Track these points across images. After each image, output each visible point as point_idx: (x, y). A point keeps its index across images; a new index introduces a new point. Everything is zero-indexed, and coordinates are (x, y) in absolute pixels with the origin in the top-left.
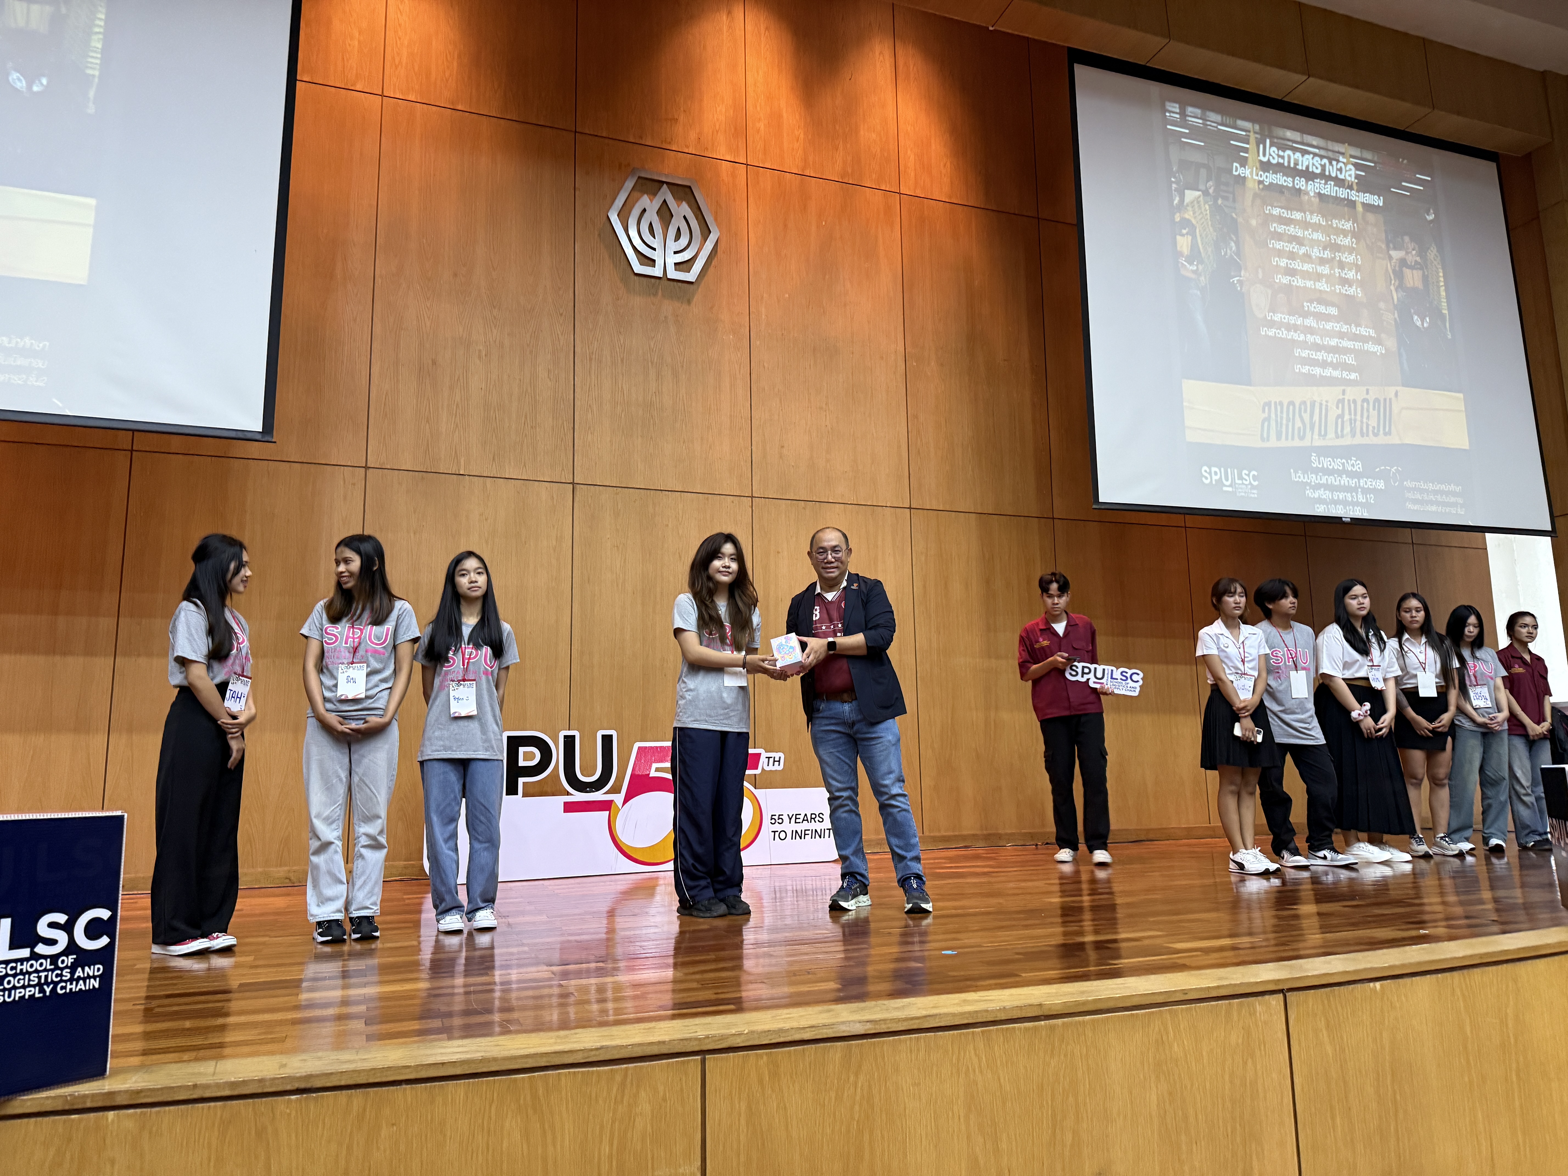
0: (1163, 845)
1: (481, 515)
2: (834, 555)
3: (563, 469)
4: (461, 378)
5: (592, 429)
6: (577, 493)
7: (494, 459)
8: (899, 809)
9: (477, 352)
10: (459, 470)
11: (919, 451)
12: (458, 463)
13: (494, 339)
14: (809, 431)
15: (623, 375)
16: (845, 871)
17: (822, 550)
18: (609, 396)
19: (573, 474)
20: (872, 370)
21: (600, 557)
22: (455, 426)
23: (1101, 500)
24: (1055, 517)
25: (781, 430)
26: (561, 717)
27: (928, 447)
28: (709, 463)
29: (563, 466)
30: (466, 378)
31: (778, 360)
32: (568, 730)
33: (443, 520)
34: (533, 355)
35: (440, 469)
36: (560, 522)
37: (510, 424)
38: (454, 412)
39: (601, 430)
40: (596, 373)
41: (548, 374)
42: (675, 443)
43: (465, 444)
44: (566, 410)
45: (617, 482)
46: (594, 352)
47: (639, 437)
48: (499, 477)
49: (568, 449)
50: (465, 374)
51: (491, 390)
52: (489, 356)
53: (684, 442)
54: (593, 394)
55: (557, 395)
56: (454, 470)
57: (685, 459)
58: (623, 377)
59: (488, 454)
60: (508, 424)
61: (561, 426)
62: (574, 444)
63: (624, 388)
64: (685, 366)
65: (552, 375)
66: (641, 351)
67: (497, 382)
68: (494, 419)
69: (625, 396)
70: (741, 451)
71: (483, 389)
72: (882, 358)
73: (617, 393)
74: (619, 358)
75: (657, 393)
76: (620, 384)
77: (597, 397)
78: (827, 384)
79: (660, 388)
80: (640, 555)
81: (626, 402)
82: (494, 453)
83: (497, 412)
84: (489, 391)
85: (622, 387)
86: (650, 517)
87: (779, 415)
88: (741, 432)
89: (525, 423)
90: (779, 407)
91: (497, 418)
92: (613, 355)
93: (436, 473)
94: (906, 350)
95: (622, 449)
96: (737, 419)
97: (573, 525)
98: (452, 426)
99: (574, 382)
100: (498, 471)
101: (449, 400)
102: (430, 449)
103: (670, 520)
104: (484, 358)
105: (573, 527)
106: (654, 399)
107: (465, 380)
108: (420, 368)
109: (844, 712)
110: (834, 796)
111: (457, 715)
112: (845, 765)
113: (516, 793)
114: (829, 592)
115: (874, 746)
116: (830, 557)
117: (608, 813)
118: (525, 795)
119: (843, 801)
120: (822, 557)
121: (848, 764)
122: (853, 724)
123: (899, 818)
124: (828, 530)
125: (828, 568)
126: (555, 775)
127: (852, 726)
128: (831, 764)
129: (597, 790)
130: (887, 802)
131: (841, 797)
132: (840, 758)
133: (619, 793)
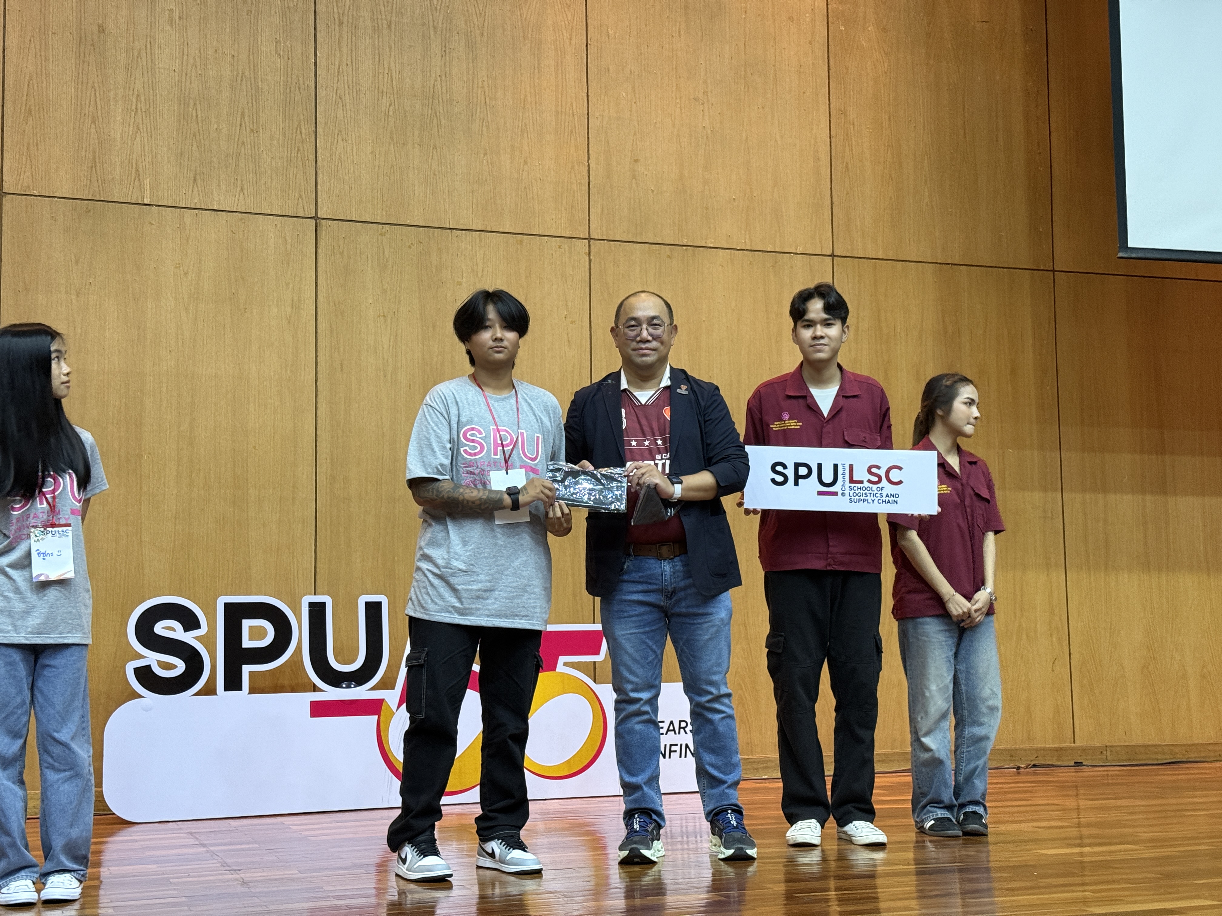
0: (1209, 768)
1: (178, 266)
2: (651, 330)
3: (300, 196)
4: (143, 54)
5: (343, 133)
6: (323, 234)
7: (195, 180)
8: (722, 715)
9: (167, 13)
10: (142, 198)
11: (847, 167)
12: (141, 187)
14: (678, 135)
15: (390, 47)
16: (633, 806)
17: (633, 323)
18: (370, 82)
19: (316, 204)
20: (775, 39)
21: (358, 332)
22: (135, 128)
23: (1131, 244)
24: (1056, 269)
25: (635, 134)
26: (303, 574)
27: (861, 161)
28: (524, 186)
29: (300, 191)
30: (151, 54)
31: (630, 24)
32: (315, 594)
33: (120, 275)
34: (252, 16)
35: (114, 196)
36: (297, 279)
37: (218, 126)
38: (134, 107)
39: (357, 134)
40: (349, 45)
41: (276, 47)
42: (472, 154)
43: (150, 156)
44: (304, 103)
45: (382, 216)
46: (346, 12)
47: (416, 145)
48: (203, 207)
49: (307, 165)
50: (149, 46)
51: (189, 72)
52: (185, 21)
53: (485, 154)
54: (346, 78)
55: (289, 79)
56: (135, 197)
57: (486, 180)
58: (390, 51)
59: (185, 173)
60: (216, 126)
61: (297, 129)
62: (316, 157)
63: (393, 68)
64: (485, 34)
65: (282, 48)
66: (418, 11)
67: (198, 60)
68: (194, 118)
69: (394, 82)
70: (573, 168)
71: (177, 70)
72: (791, 19)
73: (381, 76)
74: (385, 22)
75: (443, 77)
76: (386, 63)
77: (350, 82)
78: (706, 61)
79: (447, 69)
80: (420, 329)
81: (395, 91)
82: (196, 171)
83: (198, 107)
84: (186, 74)
85: (389, 68)
86: (434, 270)
87: (631, 111)
88: (573, 138)
89: (241, 124)
90: (632, 99)
91: (199, 116)
92: (375, 17)
93: (107, 201)
94: (829, 7)
95: (390, 164)
96: (567, 117)
97: (316, 283)
98: (131, 129)
99: (316, 60)
100: (201, 198)
101: (125, 88)
102: (98, 164)
103: (464, 275)
104: (177, 22)
105: (316, 286)
106: (439, 86)
107: (149, 56)
108: (81, 38)
109: (662, 575)
110: (627, 698)
111: (42, 578)
112: (651, 653)
113: (239, 688)
114: (641, 388)
115: (699, 626)
116: (645, 334)
117: (377, 717)
118: (252, 691)
119: (642, 706)
120: (632, 334)
121: (655, 652)
122: (674, 593)
123: (721, 728)
124: (643, 295)
125: (642, 349)
126: (296, 661)
127: (671, 595)
128: (630, 650)
129: (360, 683)
130: (708, 705)
131: (638, 700)
132: (646, 643)
133: (393, 689)
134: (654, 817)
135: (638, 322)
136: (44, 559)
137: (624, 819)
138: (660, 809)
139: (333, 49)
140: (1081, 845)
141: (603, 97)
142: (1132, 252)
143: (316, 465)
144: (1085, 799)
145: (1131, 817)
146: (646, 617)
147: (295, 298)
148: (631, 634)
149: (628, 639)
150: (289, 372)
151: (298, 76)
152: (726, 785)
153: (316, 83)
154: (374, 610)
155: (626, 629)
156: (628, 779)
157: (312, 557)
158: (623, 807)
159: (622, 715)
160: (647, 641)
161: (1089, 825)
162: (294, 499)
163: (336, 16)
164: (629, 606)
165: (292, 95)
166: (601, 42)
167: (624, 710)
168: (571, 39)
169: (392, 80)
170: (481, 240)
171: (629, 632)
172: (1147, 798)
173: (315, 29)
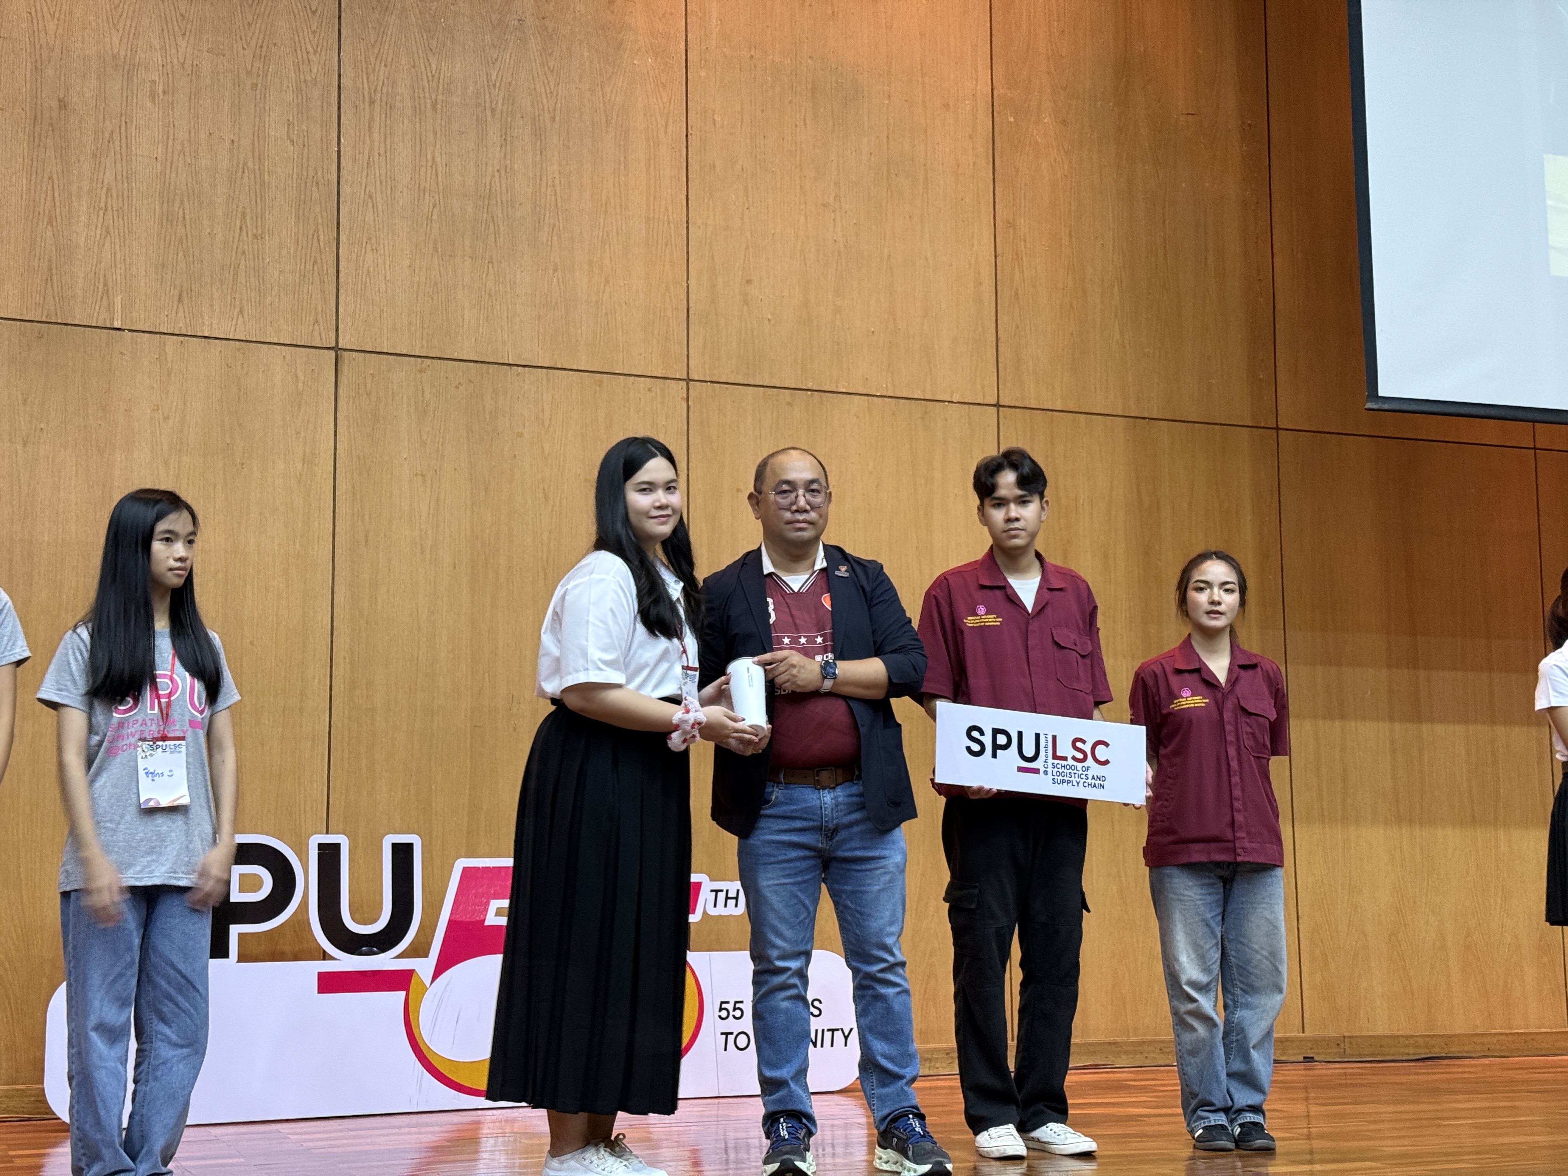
0: (1475, 1066)
1: (156, 409)
2: (808, 496)
3: (317, 321)
4: (116, 136)
5: (374, 240)
6: (345, 369)
7: (180, 300)
8: (898, 989)
9: (148, 85)
10: (112, 320)
11: (1016, 294)
12: (110, 307)
13: (182, 60)
14: (802, 251)
15: (435, 134)
16: (774, 1108)
17: (785, 487)
18: (409, 177)
19: (337, 331)
20: (926, 131)
21: (388, 495)
22: (104, 232)
23: (1381, 393)
24: (1281, 426)
25: (747, 248)
26: (312, 807)
27: (1034, 286)
28: (604, 311)
29: (316, 313)
30: (126, 137)
31: (742, 109)
32: (327, 833)
33: (81, 420)
34: (258, 92)
35: (75, 317)
36: (311, 426)
37: (212, 231)
38: (103, 204)
39: (391, 243)
40: (383, 129)
41: (288, 132)
42: (537, 271)
43: (123, 267)
44: (323, 202)
45: (423, 347)
46: (379, 88)
47: (466, 258)
48: (189, 333)
49: (326, 281)
50: (123, 128)
51: (175, 161)
52: (170, 94)
53: (555, 270)
54: (377, 171)
55: (305, 173)
56: (101, 318)
57: (556, 303)
58: (435, 138)
59: (168, 289)
60: (209, 230)
61: (313, 235)
62: (338, 271)
63: (438, 159)
64: (557, 119)
65: (296, 132)
66: (471, 88)
67: (186, 145)
68: (181, 219)
69: (440, 178)
70: (667, 289)
71: (159, 159)
72: (946, 106)
73: (423, 169)
74: (429, 101)
75: (503, 172)
76: (429, 153)
77: (383, 178)
78: (838, 157)
79: (508, 162)
80: (468, 492)
81: (441, 188)
82: (182, 286)
83: (186, 205)
84: (172, 164)
85: (433, 159)
86: (488, 417)
87: (742, 219)
88: (667, 252)
89: (241, 228)
90: (744, 203)
91: (187, 217)
92: (416, 94)
93: (65, 324)
94: (995, 92)
95: (433, 282)
96: (661, 226)
97: (335, 432)
98: (99, 232)
99: (339, 148)
100: (188, 321)
101: (92, 180)
102: (55, 278)
103: (527, 424)
104: (161, 97)
105: (335, 435)
106: (497, 184)
107: (124, 140)
108: (36, 116)
109: (821, 807)
110: (772, 967)
111: (152, 804)
112: (803, 909)
113: (226, 955)
114: (791, 571)
115: (868, 873)
116: (802, 502)
117: (404, 993)
118: (242, 958)
119: (789, 978)
120: (783, 501)
121: (807, 908)
122: (836, 830)
123: (896, 1007)
124: (793, 452)
125: (799, 521)
126: (300, 921)
127: (832, 834)
128: (779, 906)
129: (383, 950)
130: (880, 975)
131: (785, 970)
132: (797, 896)
133: (427, 957)
134: (804, 1121)
135: (792, 485)
136: (153, 780)
137: (764, 1125)
138: (810, 1111)
139: (362, 134)
140: (1311, 1162)
141: (706, 200)
142: (1384, 403)
143: (331, 667)
144: (1317, 1104)
145: (1371, 1127)
146: (798, 864)
147: (308, 451)
148: (778, 885)
149: (776, 892)
150: (298, 545)
151: (315, 169)
152: (905, 1081)
153: (339, 178)
154: (403, 853)
155: (773, 879)
156: (768, 1073)
157: (323, 783)
158: (762, 1111)
159: (763, 990)
160: (799, 894)
161: (1321, 1137)
162: (301, 710)
163: (366, 94)
164: (778, 848)
165: (308, 192)
166: (706, 132)
167: (766, 982)
168: (666, 127)
169: (437, 176)
170: (548, 380)
171: (776, 882)
172: (1396, 1102)
173: (339, 108)
